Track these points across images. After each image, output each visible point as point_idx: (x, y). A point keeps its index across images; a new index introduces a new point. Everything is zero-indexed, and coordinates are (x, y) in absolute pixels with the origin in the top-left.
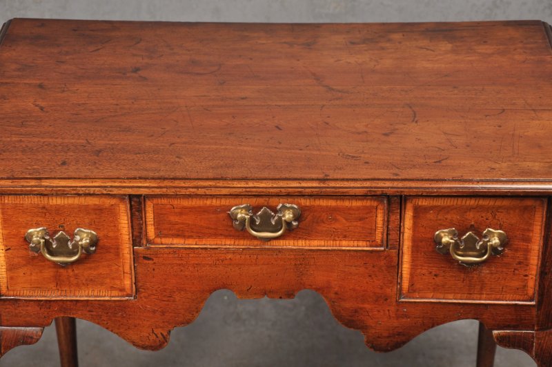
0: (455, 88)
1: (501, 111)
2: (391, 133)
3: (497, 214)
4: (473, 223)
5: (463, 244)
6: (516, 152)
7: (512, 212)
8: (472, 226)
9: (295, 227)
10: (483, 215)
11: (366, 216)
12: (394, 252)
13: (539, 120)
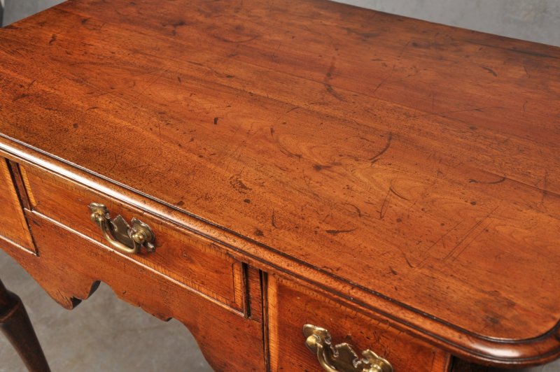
0: (472, 128)
1: (499, 180)
2: (327, 167)
3: (382, 337)
4: (350, 334)
5: (337, 353)
6: (455, 255)
7: (401, 344)
8: (348, 337)
9: (150, 250)
10: (364, 331)
11: (222, 270)
12: (258, 324)
13: (538, 211)
